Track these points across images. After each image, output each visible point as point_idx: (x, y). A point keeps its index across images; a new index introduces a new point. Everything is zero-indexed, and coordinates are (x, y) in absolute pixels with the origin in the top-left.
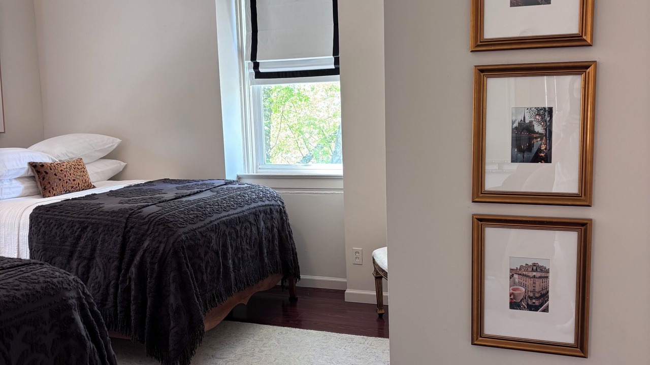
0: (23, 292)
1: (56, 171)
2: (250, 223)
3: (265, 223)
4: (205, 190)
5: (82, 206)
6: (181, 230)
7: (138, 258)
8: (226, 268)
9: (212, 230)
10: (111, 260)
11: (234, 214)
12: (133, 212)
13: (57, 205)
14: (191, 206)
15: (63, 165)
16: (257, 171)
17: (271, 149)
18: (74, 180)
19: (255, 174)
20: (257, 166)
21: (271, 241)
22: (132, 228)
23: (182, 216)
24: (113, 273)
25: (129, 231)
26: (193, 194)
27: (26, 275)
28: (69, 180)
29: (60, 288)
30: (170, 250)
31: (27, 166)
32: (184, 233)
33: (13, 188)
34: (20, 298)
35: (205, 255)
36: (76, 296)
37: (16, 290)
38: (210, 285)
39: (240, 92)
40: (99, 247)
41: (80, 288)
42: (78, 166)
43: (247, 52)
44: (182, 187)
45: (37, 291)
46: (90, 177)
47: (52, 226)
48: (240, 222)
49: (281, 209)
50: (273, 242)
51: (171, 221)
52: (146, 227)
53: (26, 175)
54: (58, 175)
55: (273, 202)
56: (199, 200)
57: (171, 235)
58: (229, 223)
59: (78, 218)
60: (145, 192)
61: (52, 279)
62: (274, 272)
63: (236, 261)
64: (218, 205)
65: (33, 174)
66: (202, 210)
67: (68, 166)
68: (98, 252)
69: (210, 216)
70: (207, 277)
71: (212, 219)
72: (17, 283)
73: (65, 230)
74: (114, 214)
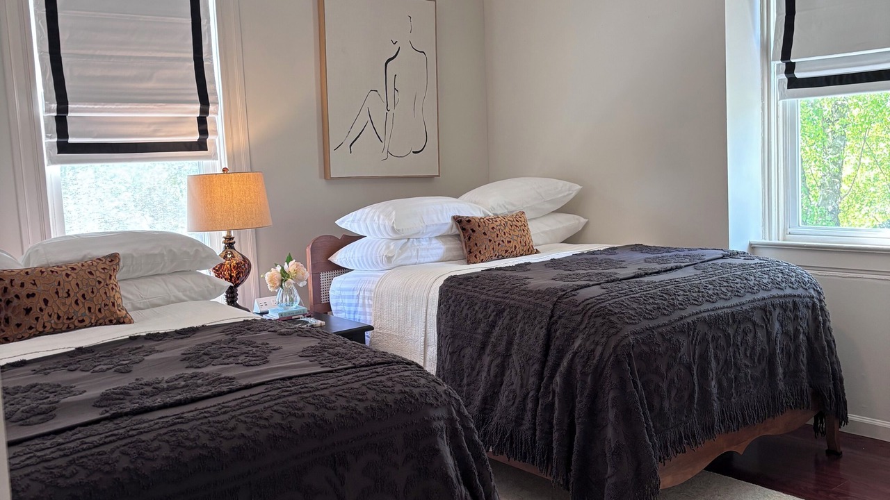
0: (368, 404)
1: (486, 229)
2: (754, 324)
3: (782, 326)
4: (686, 266)
5: (504, 279)
6: (630, 328)
7: (565, 363)
8: (705, 393)
9: (682, 332)
10: (530, 362)
11: (724, 308)
12: (564, 295)
13: (473, 276)
14: (652, 291)
15: (496, 221)
16: (784, 236)
17: (841, 199)
18: (509, 242)
19: (781, 242)
20: (785, 229)
21: (792, 356)
22: (560, 317)
23: (635, 306)
24: (532, 380)
25: (556, 322)
26: (664, 271)
27: (379, 379)
28: (503, 241)
29: (422, 403)
30: (609, 358)
31: (450, 221)
32: (634, 333)
33: (432, 249)
34: (363, 412)
35: (668, 369)
36: (446, 416)
37: (360, 400)
38: (675, 418)
39: (761, 111)
40: (517, 341)
41: (453, 405)
42: (517, 222)
43: (776, 46)
44: (654, 259)
45: (387, 405)
46: (533, 238)
47: (463, 305)
48: (734, 321)
49: (814, 304)
50: (796, 358)
51: (616, 313)
52: (579, 318)
53: (449, 233)
54: (488, 234)
55: (800, 291)
56: (668, 283)
57: (614, 334)
58: (715, 322)
59: (493, 296)
60: (599, 264)
61: (412, 388)
62: (796, 406)
63: (725, 384)
64: (699, 292)
65: (457, 232)
66: (669, 300)
67: (503, 222)
68: (516, 347)
69: (681, 309)
70: (670, 404)
71: (684, 313)
72: (364, 389)
73: (477, 311)
74: (539, 295)
